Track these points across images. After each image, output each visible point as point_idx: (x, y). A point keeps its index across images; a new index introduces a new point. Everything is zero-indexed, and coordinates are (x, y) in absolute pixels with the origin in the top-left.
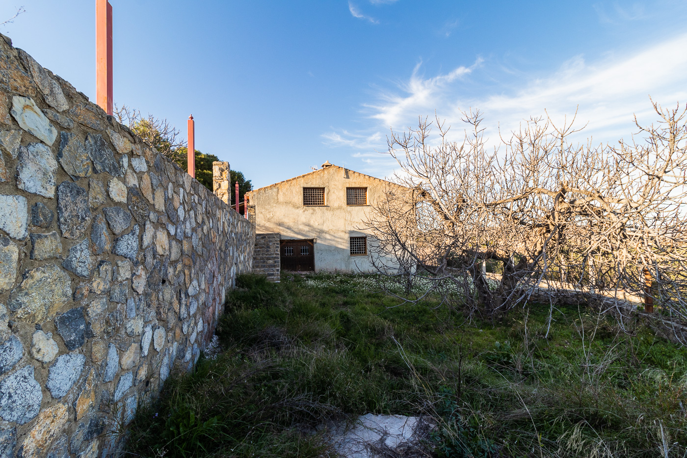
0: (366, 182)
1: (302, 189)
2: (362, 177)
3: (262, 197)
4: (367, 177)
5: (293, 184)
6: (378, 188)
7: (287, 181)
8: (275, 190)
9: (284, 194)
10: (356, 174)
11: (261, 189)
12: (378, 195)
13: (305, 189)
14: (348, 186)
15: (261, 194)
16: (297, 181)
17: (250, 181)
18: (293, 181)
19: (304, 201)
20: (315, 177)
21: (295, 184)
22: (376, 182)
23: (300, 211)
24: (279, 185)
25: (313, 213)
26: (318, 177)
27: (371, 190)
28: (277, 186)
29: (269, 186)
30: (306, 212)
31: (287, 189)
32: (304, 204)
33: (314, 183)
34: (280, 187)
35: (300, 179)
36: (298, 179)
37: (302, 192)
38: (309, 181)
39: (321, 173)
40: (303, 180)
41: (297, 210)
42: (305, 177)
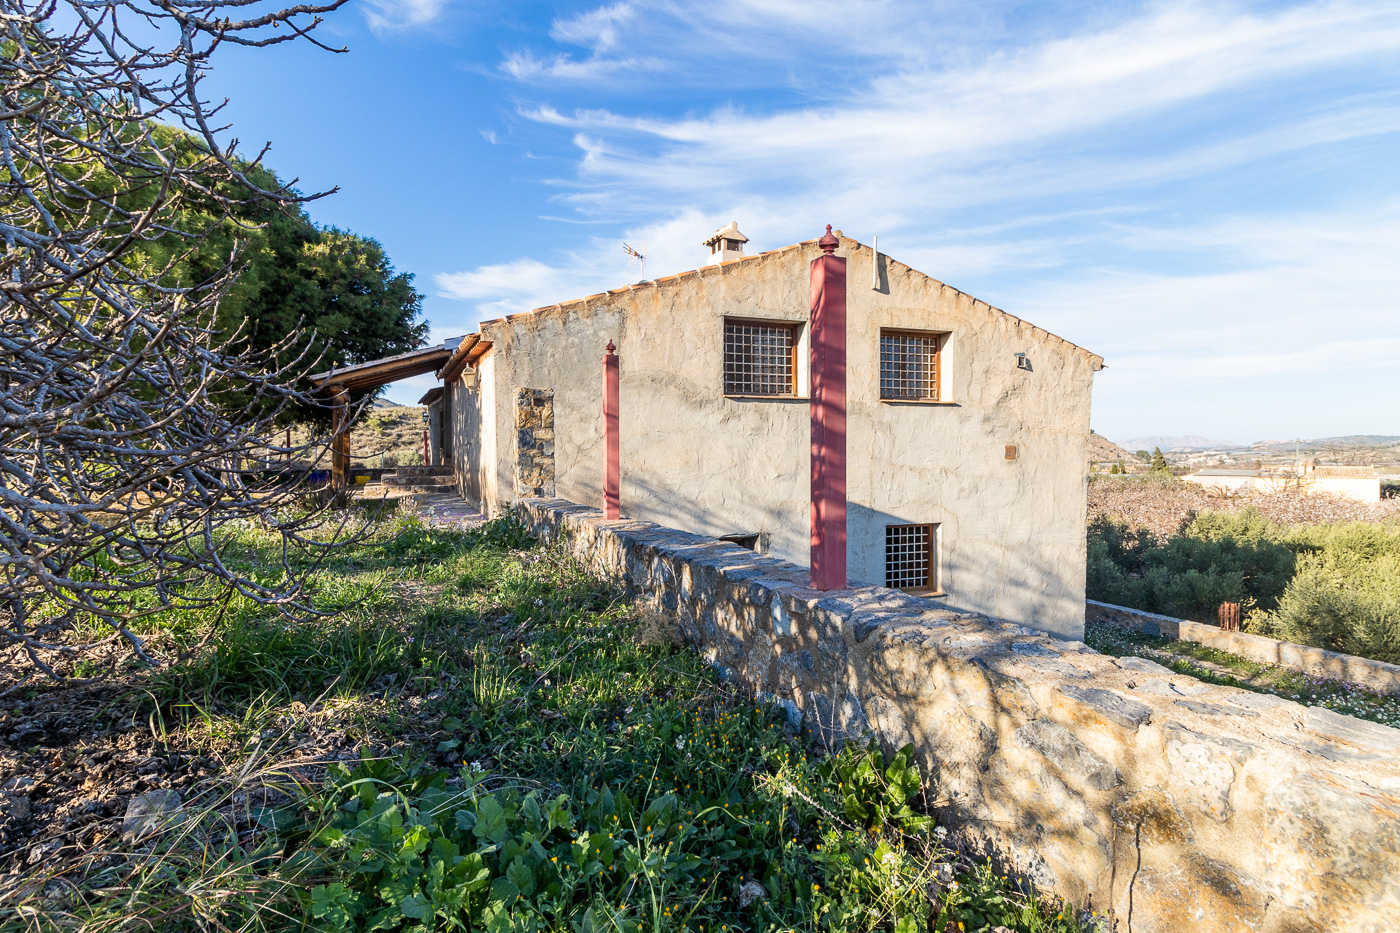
0: (946, 310)
1: (720, 323)
2: (934, 291)
3: (550, 350)
4: (950, 293)
5: (684, 298)
6: (985, 336)
7: (661, 283)
8: (609, 319)
9: (647, 339)
10: (916, 280)
11: (549, 310)
12: (984, 366)
13: (731, 323)
14: (887, 324)
15: (548, 334)
16: (700, 287)
17: (411, 276)
18: (685, 286)
19: (728, 377)
20: (769, 274)
21: (693, 300)
22: (979, 314)
23: (712, 418)
24: (626, 297)
25: (757, 430)
26: (782, 276)
27: (961, 343)
28: (619, 303)
29: (584, 299)
30: (732, 423)
31: (660, 320)
32: (729, 389)
33: (767, 303)
34: (630, 310)
35: (712, 280)
36: (706, 281)
37: (720, 336)
38: (748, 291)
39: (793, 261)
40: (723, 286)
41: (697, 417)
42: (734, 272)
